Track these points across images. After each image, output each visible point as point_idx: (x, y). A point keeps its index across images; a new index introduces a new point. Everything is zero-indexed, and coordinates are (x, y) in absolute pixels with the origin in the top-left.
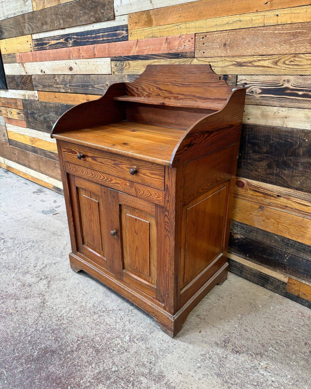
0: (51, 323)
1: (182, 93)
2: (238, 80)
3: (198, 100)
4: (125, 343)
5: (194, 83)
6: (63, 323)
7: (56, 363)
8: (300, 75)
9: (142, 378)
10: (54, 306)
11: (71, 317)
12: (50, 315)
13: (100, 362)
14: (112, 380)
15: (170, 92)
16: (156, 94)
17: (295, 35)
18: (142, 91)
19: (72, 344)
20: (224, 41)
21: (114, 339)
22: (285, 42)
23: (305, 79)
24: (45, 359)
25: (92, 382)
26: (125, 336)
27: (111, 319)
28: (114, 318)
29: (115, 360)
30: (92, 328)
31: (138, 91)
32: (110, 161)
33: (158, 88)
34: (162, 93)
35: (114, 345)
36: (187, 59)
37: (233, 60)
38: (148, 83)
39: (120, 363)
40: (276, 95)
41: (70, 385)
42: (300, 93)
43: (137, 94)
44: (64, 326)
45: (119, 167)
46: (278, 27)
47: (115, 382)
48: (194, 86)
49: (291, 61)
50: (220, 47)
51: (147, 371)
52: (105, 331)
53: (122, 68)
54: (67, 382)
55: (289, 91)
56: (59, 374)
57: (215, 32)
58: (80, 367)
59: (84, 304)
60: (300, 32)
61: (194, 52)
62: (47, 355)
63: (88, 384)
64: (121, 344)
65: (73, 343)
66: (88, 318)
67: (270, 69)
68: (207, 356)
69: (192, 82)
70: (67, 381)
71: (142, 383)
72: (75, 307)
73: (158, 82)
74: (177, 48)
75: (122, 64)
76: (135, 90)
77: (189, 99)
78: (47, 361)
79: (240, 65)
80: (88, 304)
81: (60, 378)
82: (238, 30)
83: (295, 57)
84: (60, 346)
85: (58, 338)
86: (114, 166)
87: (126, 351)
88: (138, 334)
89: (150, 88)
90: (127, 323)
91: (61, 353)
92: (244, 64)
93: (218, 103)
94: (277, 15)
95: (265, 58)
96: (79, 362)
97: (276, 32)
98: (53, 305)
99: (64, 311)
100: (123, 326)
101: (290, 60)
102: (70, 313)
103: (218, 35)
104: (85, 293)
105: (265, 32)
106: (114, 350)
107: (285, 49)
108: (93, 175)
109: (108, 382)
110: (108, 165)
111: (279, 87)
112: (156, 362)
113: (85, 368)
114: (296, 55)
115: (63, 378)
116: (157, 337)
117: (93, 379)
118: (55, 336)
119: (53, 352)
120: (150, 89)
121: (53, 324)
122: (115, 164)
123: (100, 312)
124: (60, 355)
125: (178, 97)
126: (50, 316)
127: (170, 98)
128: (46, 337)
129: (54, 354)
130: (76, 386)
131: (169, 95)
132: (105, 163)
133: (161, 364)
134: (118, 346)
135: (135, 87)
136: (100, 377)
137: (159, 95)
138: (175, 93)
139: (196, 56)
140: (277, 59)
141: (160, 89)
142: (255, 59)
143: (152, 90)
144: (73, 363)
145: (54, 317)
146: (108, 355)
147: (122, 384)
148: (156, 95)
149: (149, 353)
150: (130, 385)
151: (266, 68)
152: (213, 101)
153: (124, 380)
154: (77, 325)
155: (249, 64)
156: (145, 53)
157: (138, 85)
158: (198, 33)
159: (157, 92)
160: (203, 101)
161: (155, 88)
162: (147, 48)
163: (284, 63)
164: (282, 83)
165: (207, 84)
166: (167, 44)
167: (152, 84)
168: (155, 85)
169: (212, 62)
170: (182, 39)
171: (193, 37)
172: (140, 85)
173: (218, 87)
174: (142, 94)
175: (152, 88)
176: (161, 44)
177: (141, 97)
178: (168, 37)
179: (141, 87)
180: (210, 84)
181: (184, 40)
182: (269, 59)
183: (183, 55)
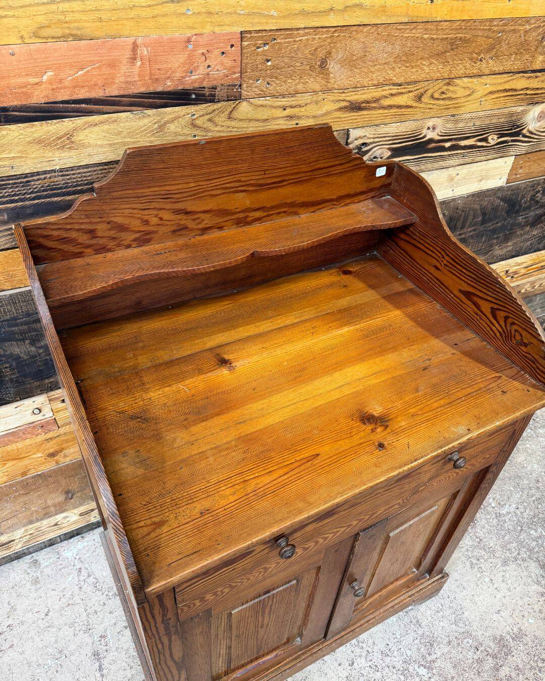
1: (257, 206)
2: (349, 141)
3: (300, 210)
5: (292, 174)
8: (451, 116)
15: (223, 213)
16: (174, 228)
17: (454, 45)
18: (112, 233)
20: (321, 54)
22: (439, 55)
23: (456, 121)
26: (417, 673)
31: (95, 237)
33: (177, 212)
34: (194, 220)
36: (220, 105)
37: (341, 98)
38: (138, 206)
40: (413, 155)
42: (447, 145)
43: (88, 247)
46: (429, 26)
48: (291, 181)
49: (443, 93)
50: (312, 68)
51: (490, 659)
55: (433, 145)
57: (298, 29)
60: (461, 39)
61: (240, 85)
67: (409, 110)
68: (475, 561)
69: (285, 175)
71: (510, 676)
73: (178, 196)
74: (178, 75)
76: (83, 238)
77: (279, 213)
79: (356, 107)
82: (354, 28)
83: (448, 84)
88: (419, 649)
89: (146, 218)
90: (388, 660)
92: (364, 105)
93: (346, 205)
94: (432, 1)
95: (404, 91)
97: (426, 36)
100: (394, 671)
101: (441, 90)
103: (308, 40)
105: (407, 35)
107: (435, 69)
111: (420, 141)
112: (475, 639)
114: (450, 81)
116: (430, 619)
120: (146, 222)
125: (247, 217)
127: (221, 228)
131: (221, 220)
133: (480, 633)
135: (78, 230)
137: (187, 228)
138: (238, 210)
139: (244, 94)
140: (422, 91)
141: (188, 213)
142: (384, 93)
143: (154, 221)
148: (174, 232)
149: (459, 644)
151: (403, 110)
152: (335, 203)
155: (374, 105)
156: (39, 97)
157: (93, 220)
158: (250, 32)
159: (177, 222)
160: (312, 209)
161: (168, 212)
162: (45, 78)
163: (432, 97)
164: (424, 132)
165: (323, 171)
166: (139, 63)
167: (153, 205)
168: (168, 206)
169: (291, 107)
170: (196, 46)
171: (236, 41)
172: (104, 219)
173: (348, 171)
174: (115, 243)
175: (156, 216)
176: (113, 65)
177: (110, 250)
178: (140, 41)
179: (109, 223)
180: (331, 169)
181: (205, 51)
182: (410, 92)
183: (204, 95)
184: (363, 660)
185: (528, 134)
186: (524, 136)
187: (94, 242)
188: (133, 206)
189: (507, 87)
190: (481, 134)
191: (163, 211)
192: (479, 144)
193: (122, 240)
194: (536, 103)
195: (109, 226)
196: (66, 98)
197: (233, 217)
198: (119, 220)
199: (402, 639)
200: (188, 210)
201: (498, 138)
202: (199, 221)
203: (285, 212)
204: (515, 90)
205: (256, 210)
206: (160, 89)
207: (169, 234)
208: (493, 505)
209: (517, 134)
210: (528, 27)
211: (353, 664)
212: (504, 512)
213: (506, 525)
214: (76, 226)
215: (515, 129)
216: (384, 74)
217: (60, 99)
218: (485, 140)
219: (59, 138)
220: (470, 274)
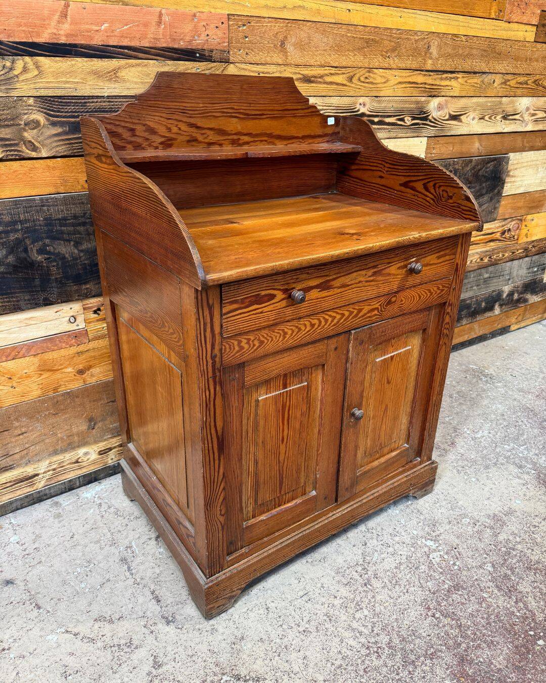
0: (385, 669)
1: (245, 131)
3: (277, 141)
4: (440, 548)
5: (270, 110)
6: (389, 643)
7: (488, 655)
8: (375, 97)
9: (501, 538)
10: (333, 664)
11: (372, 628)
12: (362, 673)
13: (478, 585)
14: (509, 572)
15: (221, 132)
16: (188, 138)
17: (368, 43)
18: (146, 135)
19: (444, 626)
20: (281, 37)
21: (431, 560)
22: (360, 49)
23: (379, 102)
24: (480, 675)
25: (517, 599)
26: (425, 545)
27: (386, 560)
28: (383, 556)
29: (474, 564)
30: (405, 591)
31: (134, 135)
32: (364, 272)
33: (192, 125)
34: (203, 134)
35: (444, 562)
36: (215, 64)
37: (297, 71)
38: (164, 115)
39: (479, 559)
41: (526, 631)
42: (376, 120)
43: (130, 143)
44: (396, 641)
45: (384, 275)
46: (350, 27)
47: (512, 570)
48: (268, 116)
49: (366, 78)
50: (275, 46)
51: (488, 530)
52: (412, 573)
53: (11, 75)
54: (523, 636)
56: (509, 648)
57: (264, 18)
58: (491, 614)
59: (337, 602)
60: (373, 39)
61: (229, 52)
62: (470, 672)
63: (521, 605)
64: (441, 553)
65: (441, 625)
66: (378, 598)
67: (345, 87)
68: (460, 469)
69: (265, 110)
70: (520, 636)
72: (344, 618)
73: (190, 112)
75: (8, 64)
76: (127, 135)
77: (261, 141)
78: (486, 672)
79: (307, 79)
80: (339, 595)
81: (516, 647)
82: (301, 22)
83: (369, 72)
84: (449, 649)
85: (429, 653)
86: (372, 278)
87: (455, 548)
88: (423, 529)
89: (169, 126)
90: (397, 539)
91: (464, 645)
92: (313, 79)
93: (309, 143)
94: (349, 10)
95: (339, 72)
96: (481, 616)
97: (349, 35)
98: (329, 665)
99: (351, 642)
100: (404, 545)
101: (365, 76)
102: (362, 629)
103: (271, 26)
104: (305, 598)
105: (336, 32)
106: (454, 564)
107: (359, 59)
108: (313, 325)
109: (513, 578)
110: (360, 282)
111: (356, 113)
112: (471, 518)
113: (492, 608)
114: (370, 70)
115: (516, 643)
116: (429, 508)
117: (510, 598)
118: (422, 658)
119: (462, 660)
120: (169, 130)
121: (390, 663)
122: (374, 274)
123: (366, 576)
124: (468, 647)
125: (239, 139)
126: (365, 671)
127: (221, 145)
128: (424, 677)
129: (469, 658)
130: (526, 623)
131: (221, 138)
132: (352, 282)
133: (476, 513)
134: (446, 557)
135: (124, 127)
136: (505, 587)
137: (196, 140)
138: (233, 133)
139: (231, 59)
140: (352, 74)
141: (198, 128)
142: (326, 72)
143: (175, 130)
144: (483, 626)
145: (367, 662)
146: (465, 573)
147: (514, 561)
148: (188, 141)
149: (458, 523)
150: (514, 553)
151: (341, 87)
152: (301, 140)
153: (506, 558)
154: (395, 617)
155: (319, 80)
156: (97, 40)
157: (134, 121)
158: (233, 15)
159: (190, 134)
160: (285, 142)
161: (184, 124)
162: (103, 27)
163: (359, 79)
164: (358, 107)
165: (290, 112)
166: (163, 26)
167: (175, 117)
168: (185, 119)
169: (263, 73)
170: (200, 20)
171: (225, 20)
172: (140, 122)
173: (308, 116)
174: (147, 143)
175: (177, 126)
176: (146, 25)
177: (143, 149)
178: (164, 11)
179: (144, 125)
180: (296, 112)
181: (205, 24)
182: (343, 74)
183: (205, 55)
184: (375, 541)
185: (433, 120)
186: (431, 121)
187: (133, 139)
188: (162, 115)
189: (410, 80)
190: (400, 114)
191: (181, 123)
192: (399, 123)
193: (152, 142)
194: (434, 96)
195: (144, 128)
196: (115, 44)
197: (230, 137)
198: (151, 124)
199: (407, 524)
200: (198, 125)
201: (412, 120)
202: (206, 136)
203: (266, 141)
204: (417, 84)
205: (245, 135)
206: (176, 46)
207: (185, 143)
208: (468, 432)
209: (426, 119)
210: (417, 38)
211: (366, 544)
212: (479, 436)
213: (482, 444)
214: (123, 124)
215: (423, 114)
216: (324, 58)
217: (111, 44)
218: (402, 120)
219: (109, 73)
220: (405, 168)
